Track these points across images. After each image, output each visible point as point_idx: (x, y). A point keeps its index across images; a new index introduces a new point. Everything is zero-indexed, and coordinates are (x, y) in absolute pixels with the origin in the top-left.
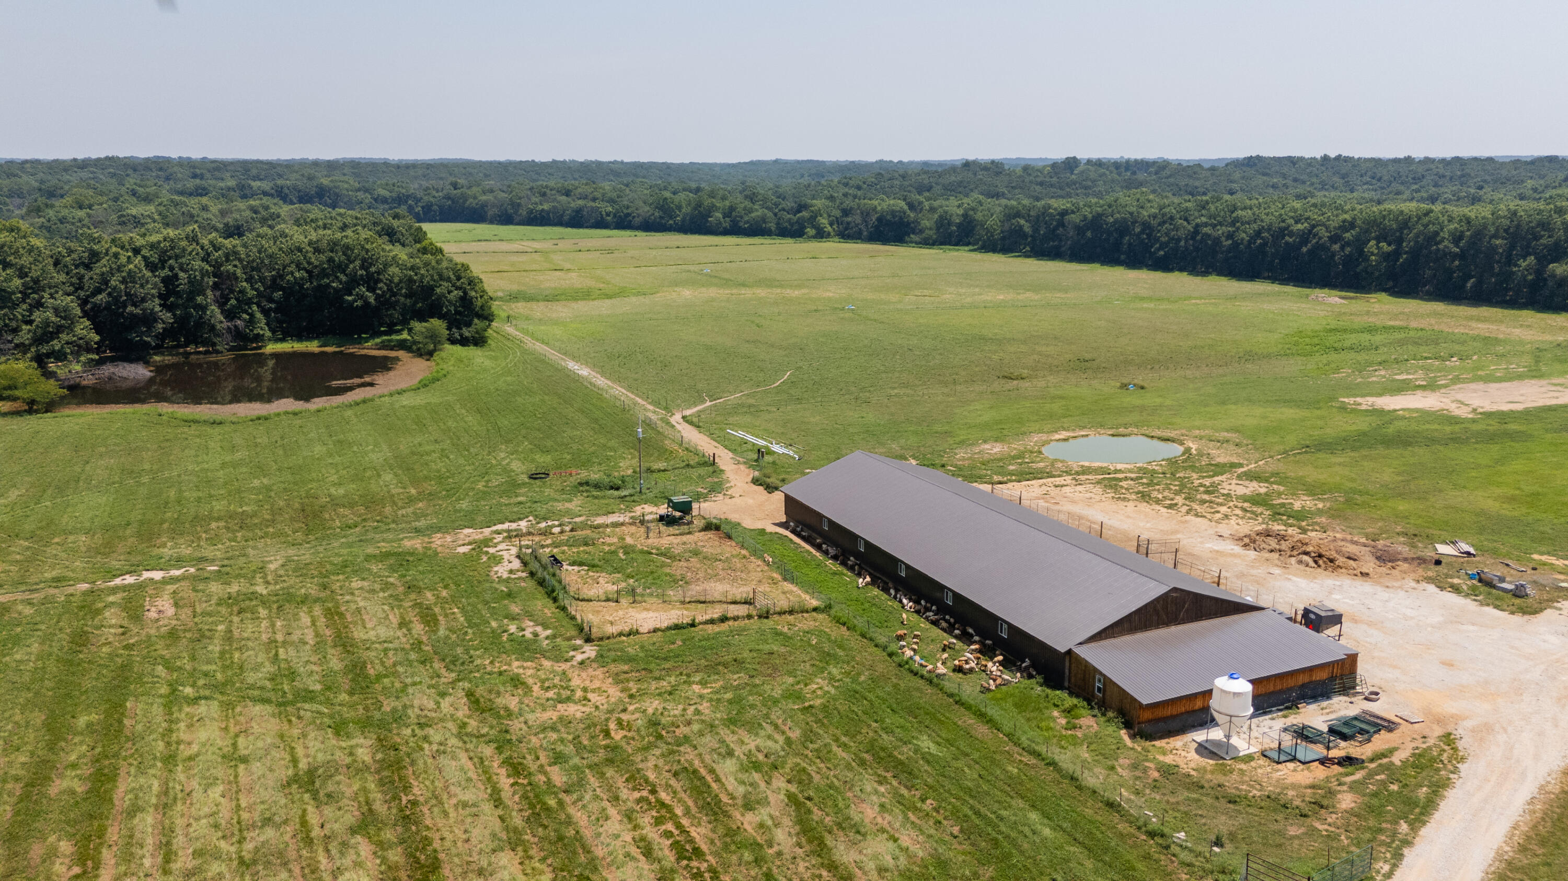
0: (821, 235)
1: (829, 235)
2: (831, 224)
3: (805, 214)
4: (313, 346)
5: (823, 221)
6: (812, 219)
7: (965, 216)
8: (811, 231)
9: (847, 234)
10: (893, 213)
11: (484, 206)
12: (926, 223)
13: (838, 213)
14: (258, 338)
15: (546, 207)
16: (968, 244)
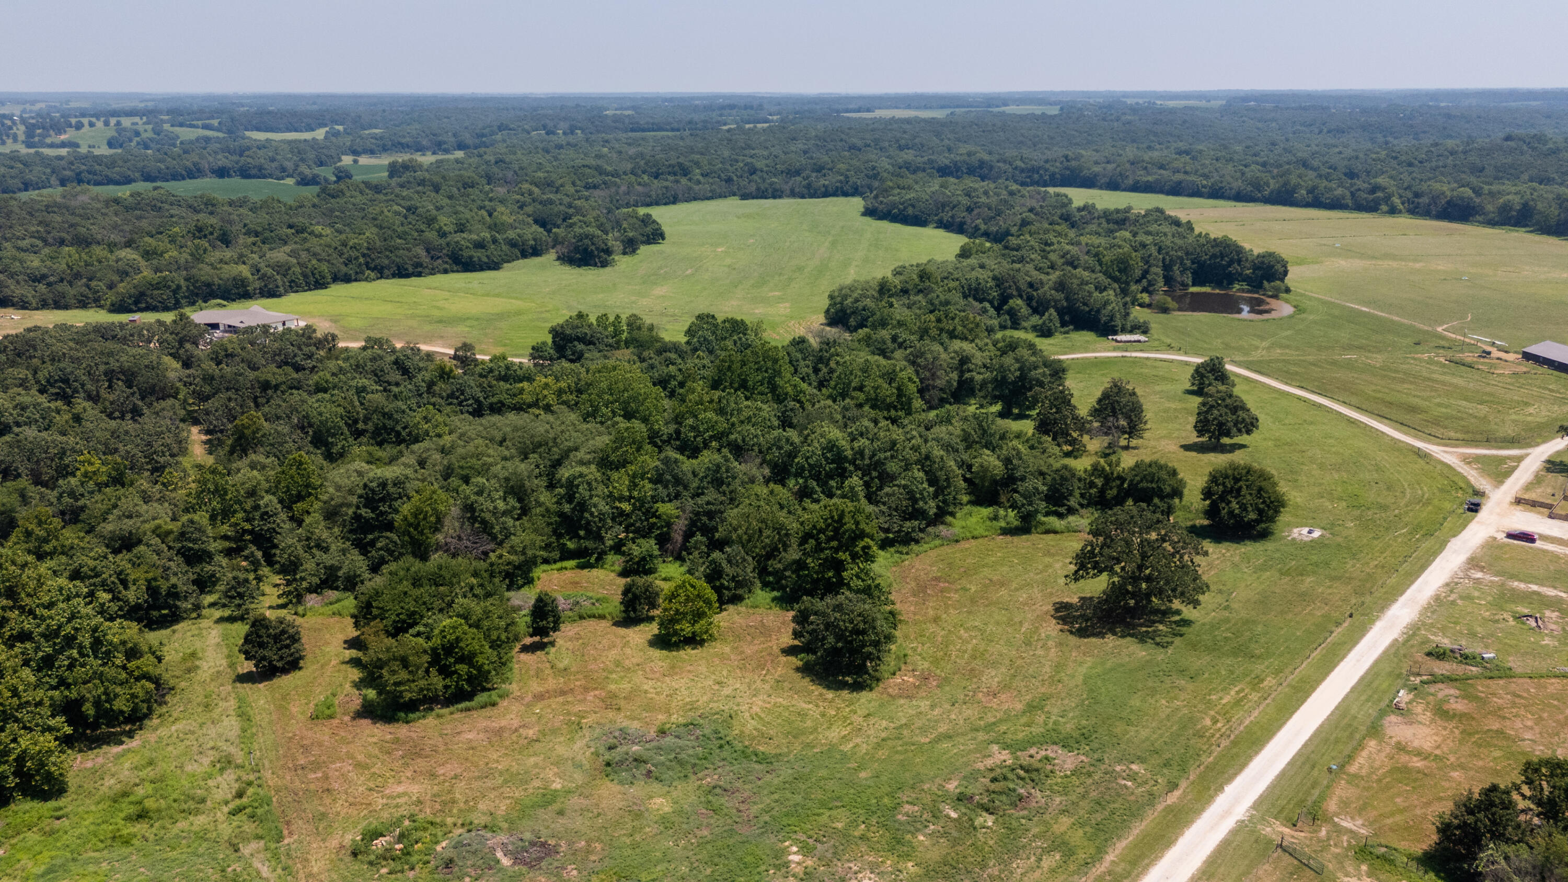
0: (1393, 211)
1: (1400, 212)
2: (1403, 203)
3: (1380, 194)
4: (1206, 289)
5: (1396, 201)
6: (1387, 199)
7: (1525, 205)
8: (1384, 208)
9: (1417, 210)
10: (1462, 199)
11: (1096, 175)
12: (1489, 208)
13: (1409, 195)
14: (1187, 285)
15: (1150, 178)
16: (1525, 226)
